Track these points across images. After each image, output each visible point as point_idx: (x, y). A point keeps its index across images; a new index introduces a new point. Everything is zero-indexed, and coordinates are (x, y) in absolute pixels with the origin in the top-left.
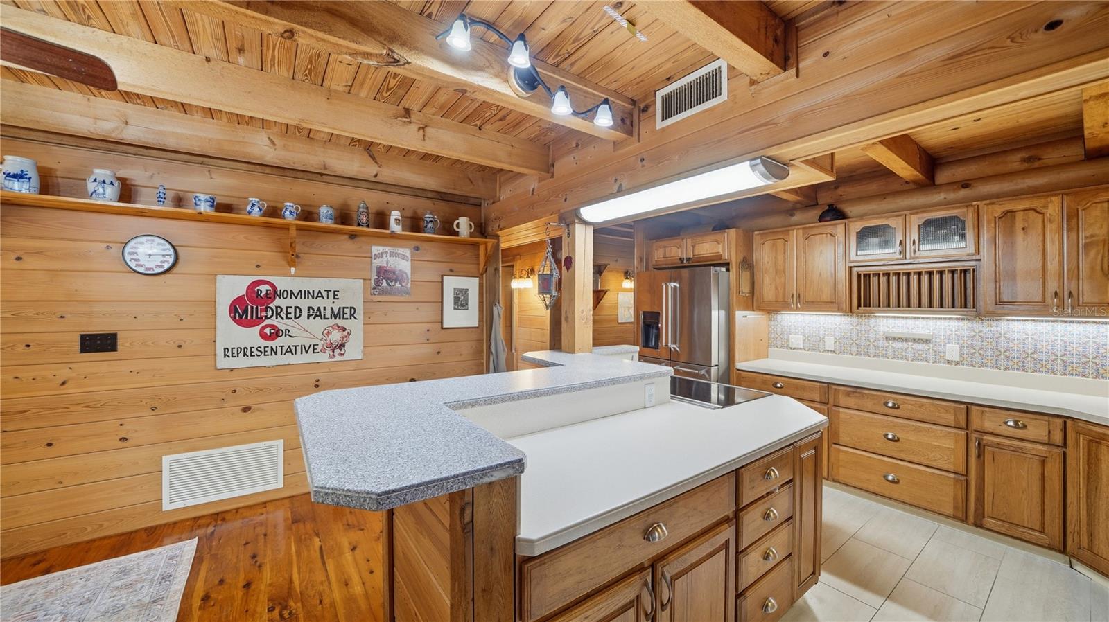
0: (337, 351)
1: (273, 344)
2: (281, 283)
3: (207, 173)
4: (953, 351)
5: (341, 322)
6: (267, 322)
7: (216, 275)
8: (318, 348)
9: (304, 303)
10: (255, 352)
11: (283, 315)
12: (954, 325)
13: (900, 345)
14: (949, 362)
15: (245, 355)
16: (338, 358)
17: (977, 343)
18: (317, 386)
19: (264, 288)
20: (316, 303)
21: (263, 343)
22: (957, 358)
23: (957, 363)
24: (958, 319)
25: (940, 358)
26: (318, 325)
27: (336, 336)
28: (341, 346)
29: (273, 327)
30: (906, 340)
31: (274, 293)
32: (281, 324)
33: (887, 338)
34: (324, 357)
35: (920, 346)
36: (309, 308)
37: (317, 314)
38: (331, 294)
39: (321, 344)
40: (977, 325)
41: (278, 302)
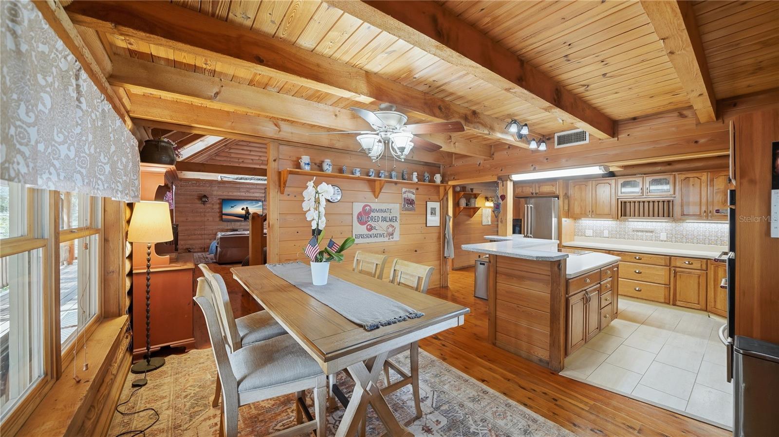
0: (391, 236)
1: (370, 233)
2: (374, 206)
3: (349, 158)
4: (663, 236)
5: (392, 224)
6: (369, 223)
7: (352, 202)
8: (385, 235)
9: (380, 215)
10: (365, 236)
11: (374, 220)
12: (664, 224)
13: (640, 234)
14: (662, 241)
15: (362, 237)
16: (391, 240)
17: (674, 232)
18: (384, 252)
19: (368, 208)
20: (384, 215)
21: (368, 233)
22: (665, 239)
23: (665, 241)
24: (666, 222)
25: (657, 239)
26: (385, 224)
27: (391, 230)
28: (392, 234)
29: (370, 225)
30: (642, 231)
31: (371, 210)
32: (373, 224)
33: (633, 231)
34: (386, 239)
35: (649, 234)
36: (382, 217)
37: (384, 219)
38: (389, 210)
39: (386, 233)
40: (674, 224)
41: (372, 214)
